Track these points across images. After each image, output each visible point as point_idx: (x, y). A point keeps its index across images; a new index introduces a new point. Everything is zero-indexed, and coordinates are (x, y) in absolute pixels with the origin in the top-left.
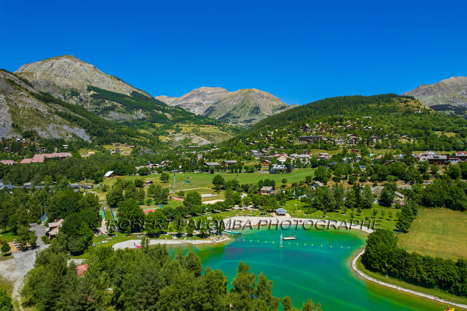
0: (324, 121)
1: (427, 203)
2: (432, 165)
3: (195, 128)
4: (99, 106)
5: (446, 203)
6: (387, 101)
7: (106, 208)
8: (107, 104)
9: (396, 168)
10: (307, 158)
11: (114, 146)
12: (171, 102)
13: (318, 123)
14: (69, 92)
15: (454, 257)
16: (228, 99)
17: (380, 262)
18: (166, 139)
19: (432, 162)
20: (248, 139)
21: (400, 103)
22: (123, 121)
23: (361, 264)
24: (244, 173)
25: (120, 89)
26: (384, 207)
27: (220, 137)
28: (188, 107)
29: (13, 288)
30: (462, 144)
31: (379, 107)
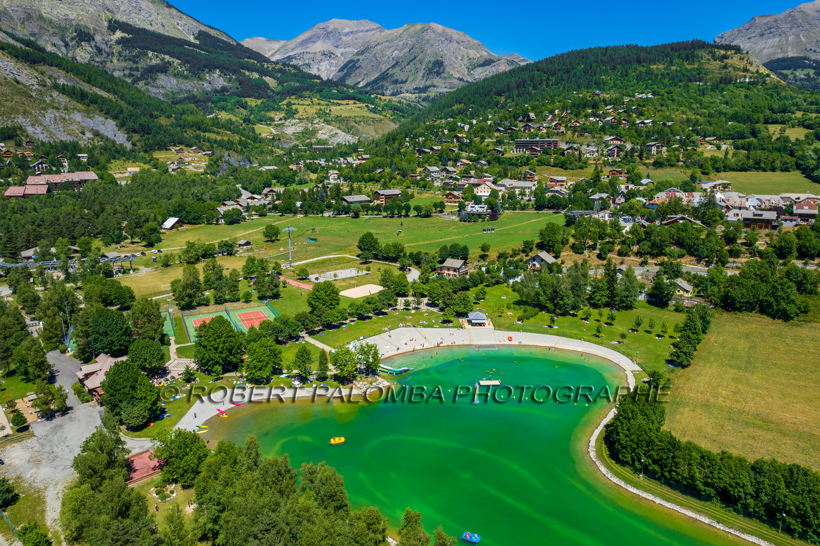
0: (564, 108)
1: (728, 304)
2: (748, 230)
3: (323, 107)
4: (137, 63)
5: (761, 306)
6: (687, 58)
7: (173, 309)
8: (151, 59)
9: (684, 234)
10: (529, 188)
11: (173, 153)
12: (273, 51)
13: (552, 112)
14: (72, 33)
15: (756, 422)
16: (383, 45)
17: (634, 451)
18: (268, 130)
19: (749, 222)
20: (421, 139)
21: (712, 62)
22: (186, 95)
23: (604, 446)
24: (414, 218)
25: (174, 28)
26: (656, 308)
27: (370, 125)
28: (307, 62)
29: (44, 502)
30: (813, 159)
31: (670, 69)
